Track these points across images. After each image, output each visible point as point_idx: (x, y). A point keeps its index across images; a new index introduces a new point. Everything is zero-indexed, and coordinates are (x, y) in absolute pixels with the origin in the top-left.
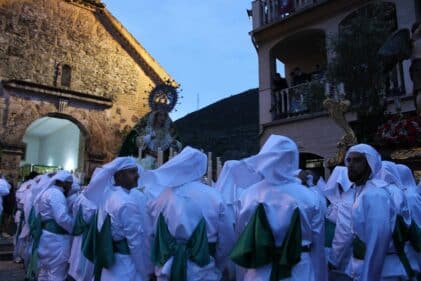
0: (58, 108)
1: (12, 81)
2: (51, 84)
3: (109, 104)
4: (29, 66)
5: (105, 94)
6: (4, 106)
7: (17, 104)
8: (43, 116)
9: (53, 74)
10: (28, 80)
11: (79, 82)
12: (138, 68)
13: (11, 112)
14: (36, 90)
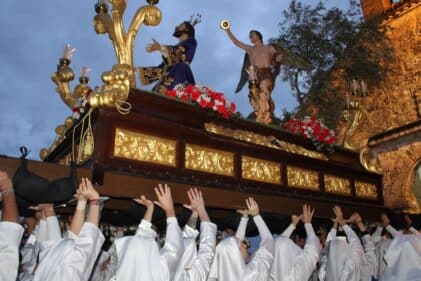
9: (413, 106)
10: (391, 128)
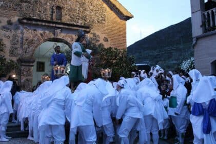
0: (55, 35)
1: (24, 19)
2: (49, 19)
3: (88, 30)
4: (34, 9)
5: (85, 24)
6: (21, 36)
7: (29, 33)
8: (45, 41)
11: (68, 17)
12: (105, 5)
13: (25, 39)
14: (40, 23)
